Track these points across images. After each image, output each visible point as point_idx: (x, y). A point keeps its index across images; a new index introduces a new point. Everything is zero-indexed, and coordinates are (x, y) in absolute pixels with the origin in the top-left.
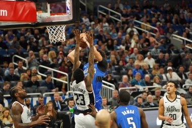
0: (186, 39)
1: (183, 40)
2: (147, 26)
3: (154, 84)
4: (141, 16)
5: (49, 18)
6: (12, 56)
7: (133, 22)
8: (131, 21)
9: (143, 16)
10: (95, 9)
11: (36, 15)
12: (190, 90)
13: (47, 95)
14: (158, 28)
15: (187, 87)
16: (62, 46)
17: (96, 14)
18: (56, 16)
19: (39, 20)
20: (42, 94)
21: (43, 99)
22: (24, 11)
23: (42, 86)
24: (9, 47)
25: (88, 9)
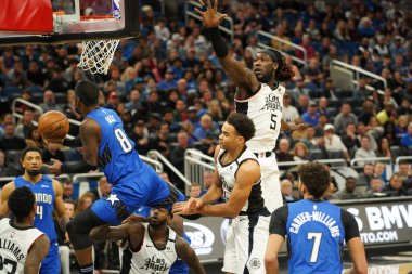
0: (359, 70)
1: (354, 72)
2: (283, 44)
3: (295, 158)
4: (271, 23)
5: (78, 25)
6: (11, 99)
7: (256, 35)
8: (253, 34)
9: (276, 24)
10: (181, 8)
11: (52, 19)
12: (366, 171)
13: (80, 179)
14: (306, 47)
15: (361, 165)
16: (112, 81)
17: (182, 17)
18: (92, 21)
19: (58, 30)
20: (72, 178)
21: (71, 186)
22: (27, 10)
23: (70, 160)
24: (6, 83)
25: (167, 8)
